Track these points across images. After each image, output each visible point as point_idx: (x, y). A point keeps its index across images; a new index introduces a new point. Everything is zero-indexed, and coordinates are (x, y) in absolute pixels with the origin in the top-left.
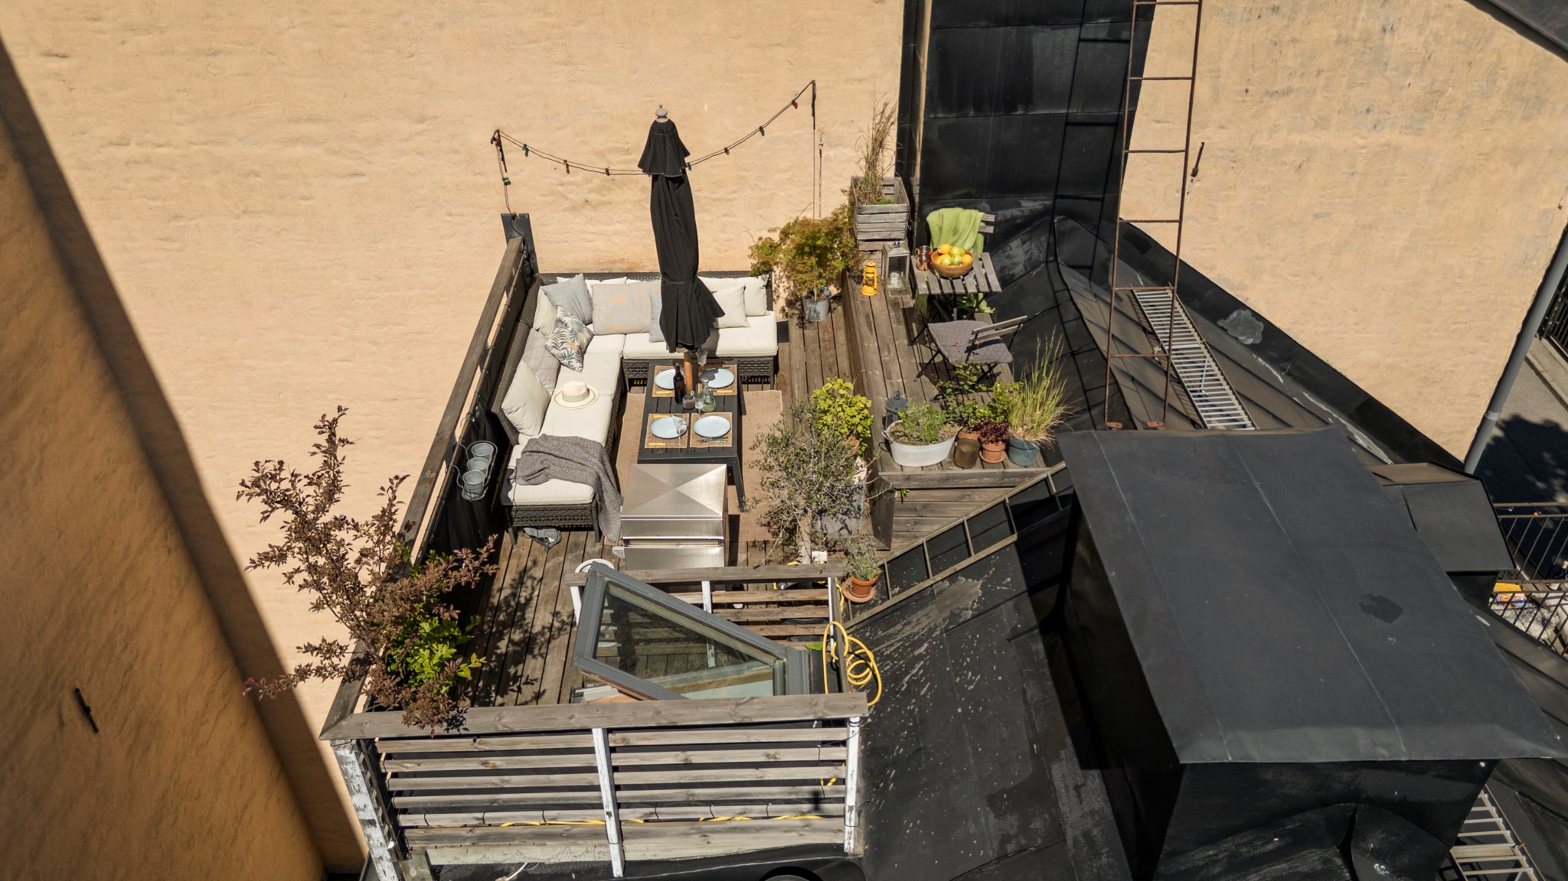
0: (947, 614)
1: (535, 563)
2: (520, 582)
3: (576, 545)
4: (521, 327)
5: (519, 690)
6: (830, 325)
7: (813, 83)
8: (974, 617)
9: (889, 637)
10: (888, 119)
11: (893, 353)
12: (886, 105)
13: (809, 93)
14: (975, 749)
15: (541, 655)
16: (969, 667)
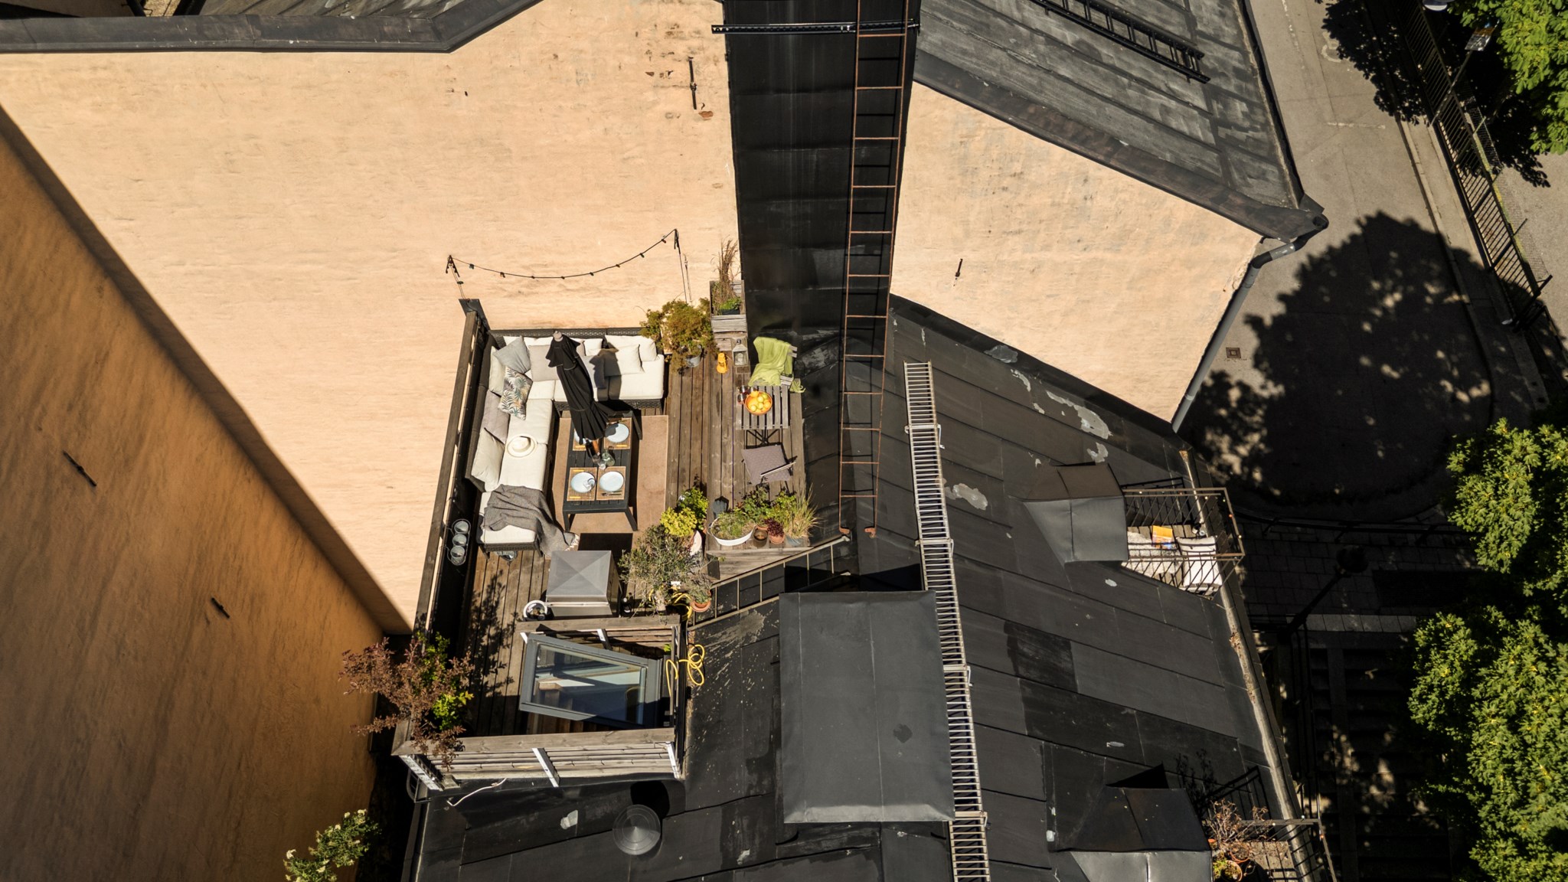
0: (745, 635)
1: (501, 572)
2: (492, 587)
3: (527, 559)
4: (481, 388)
5: (496, 672)
6: (701, 371)
7: (676, 230)
8: (757, 641)
9: (714, 640)
10: (733, 248)
11: (730, 436)
12: (729, 242)
13: (673, 236)
14: (745, 729)
15: (508, 646)
16: (750, 676)
